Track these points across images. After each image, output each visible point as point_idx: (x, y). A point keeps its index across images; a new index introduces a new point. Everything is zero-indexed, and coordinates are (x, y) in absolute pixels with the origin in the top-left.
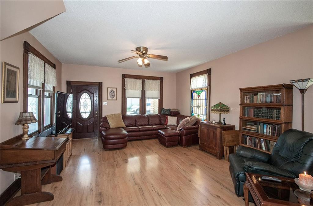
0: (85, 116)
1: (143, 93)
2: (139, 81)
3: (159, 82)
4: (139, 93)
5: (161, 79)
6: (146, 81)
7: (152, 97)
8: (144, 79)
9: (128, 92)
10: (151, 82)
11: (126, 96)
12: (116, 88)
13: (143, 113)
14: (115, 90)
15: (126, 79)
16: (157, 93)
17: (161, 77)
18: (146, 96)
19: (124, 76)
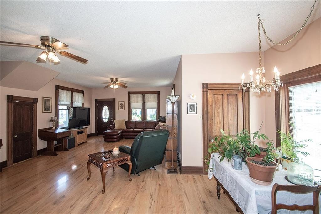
0: (105, 121)
1: (144, 104)
2: (140, 96)
3: (156, 95)
4: (140, 104)
5: (158, 93)
6: (146, 95)
7: (151, 107)
8: (144, 93)
9: (133, 104)
10: (149, 95)
11: (131, 107)
12: (124, 102)
13: (144, 119)
14: (123, 103)
15: (131, 95)
16: (155, 104)
17: (158, 92)
18: (146, 107)
19: (129, 93)
